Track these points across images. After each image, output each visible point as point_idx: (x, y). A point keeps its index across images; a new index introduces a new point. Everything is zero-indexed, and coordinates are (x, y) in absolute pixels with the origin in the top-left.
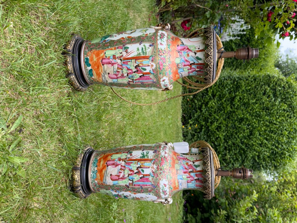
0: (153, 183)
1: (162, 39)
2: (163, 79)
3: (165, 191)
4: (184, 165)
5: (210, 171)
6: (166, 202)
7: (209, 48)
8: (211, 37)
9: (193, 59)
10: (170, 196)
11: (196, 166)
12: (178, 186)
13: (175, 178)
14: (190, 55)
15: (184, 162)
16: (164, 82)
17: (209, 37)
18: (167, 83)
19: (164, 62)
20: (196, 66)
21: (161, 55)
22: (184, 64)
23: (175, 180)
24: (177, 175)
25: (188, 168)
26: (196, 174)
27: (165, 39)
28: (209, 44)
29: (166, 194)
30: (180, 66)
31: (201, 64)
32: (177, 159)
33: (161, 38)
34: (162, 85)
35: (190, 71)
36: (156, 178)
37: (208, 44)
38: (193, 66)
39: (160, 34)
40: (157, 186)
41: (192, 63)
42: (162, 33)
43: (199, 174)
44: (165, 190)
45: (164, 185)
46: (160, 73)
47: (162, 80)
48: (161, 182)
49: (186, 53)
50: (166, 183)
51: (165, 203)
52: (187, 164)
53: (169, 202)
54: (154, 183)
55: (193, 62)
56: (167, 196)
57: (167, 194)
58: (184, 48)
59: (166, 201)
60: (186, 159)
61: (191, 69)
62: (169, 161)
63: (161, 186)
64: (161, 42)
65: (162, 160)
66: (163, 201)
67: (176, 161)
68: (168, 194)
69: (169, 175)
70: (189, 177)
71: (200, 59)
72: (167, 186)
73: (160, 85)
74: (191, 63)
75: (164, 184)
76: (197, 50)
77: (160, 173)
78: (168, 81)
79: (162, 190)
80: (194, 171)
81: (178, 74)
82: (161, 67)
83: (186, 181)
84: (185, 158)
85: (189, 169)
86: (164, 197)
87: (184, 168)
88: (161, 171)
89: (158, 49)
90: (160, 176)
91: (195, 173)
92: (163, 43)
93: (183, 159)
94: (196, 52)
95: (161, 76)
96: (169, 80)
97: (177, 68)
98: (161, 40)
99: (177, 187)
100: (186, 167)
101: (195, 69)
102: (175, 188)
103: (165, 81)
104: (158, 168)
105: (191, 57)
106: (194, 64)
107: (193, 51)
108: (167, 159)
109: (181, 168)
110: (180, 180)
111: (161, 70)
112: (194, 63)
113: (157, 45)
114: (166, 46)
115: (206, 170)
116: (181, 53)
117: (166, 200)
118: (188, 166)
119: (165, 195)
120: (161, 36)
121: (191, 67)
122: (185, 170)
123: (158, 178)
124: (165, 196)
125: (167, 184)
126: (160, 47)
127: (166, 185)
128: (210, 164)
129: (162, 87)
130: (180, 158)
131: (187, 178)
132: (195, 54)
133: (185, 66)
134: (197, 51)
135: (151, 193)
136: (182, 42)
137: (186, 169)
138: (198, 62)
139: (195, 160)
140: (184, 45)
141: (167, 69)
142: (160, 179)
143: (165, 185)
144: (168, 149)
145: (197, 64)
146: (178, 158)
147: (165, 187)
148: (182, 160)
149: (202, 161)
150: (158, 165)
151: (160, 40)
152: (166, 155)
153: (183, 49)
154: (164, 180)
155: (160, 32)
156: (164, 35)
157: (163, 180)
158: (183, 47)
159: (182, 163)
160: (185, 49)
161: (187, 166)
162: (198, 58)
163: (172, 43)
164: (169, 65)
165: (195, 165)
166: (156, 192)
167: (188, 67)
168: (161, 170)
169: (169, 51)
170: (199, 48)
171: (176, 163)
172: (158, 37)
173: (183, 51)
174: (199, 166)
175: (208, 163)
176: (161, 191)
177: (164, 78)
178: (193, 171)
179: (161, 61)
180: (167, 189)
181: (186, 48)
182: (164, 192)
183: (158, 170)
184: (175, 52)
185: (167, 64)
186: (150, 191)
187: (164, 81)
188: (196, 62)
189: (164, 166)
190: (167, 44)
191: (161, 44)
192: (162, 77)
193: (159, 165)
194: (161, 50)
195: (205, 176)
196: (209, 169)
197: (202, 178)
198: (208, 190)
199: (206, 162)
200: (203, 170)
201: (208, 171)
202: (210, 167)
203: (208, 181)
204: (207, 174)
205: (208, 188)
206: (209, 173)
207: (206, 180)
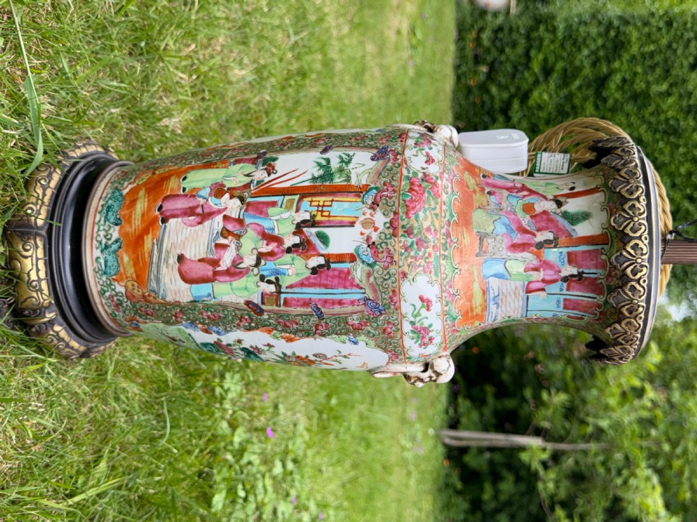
0: (370, 295)
3: (427, 330)
4: (514, 213)
5: (646, 235)
6: (425, 376)
10: (445, 349)
11: (573, 219)
12: (485, 308)
13: (471, 274)
15: (513, 201)
23: (473, 282)
24: (480, 259)
25: (532, 228)
26: (569, 254)
29: (426, 340)
32: (483, 190)
36: (386, 268)
40: (386, 307)
43: (584, 252)
44: (426, 324)
45: (419, 304)
48: (406, 287)
50: (432, 292)
51: (422, 380)
52: (528, 208)
53: (438, 374)
54: (375, 291)
57: (431, 339)
59: (425, 370)
60: (524, 188)
62: (444, 197)
63: (406, 308)
65: (411, 190)
66: (415, 369)
67: (478, 198)
68: (437, 340)
69: (445, 257)
70: (536, 269)
72: (436, 307)
75: (421, 298)
77: (405, 248)
79: (413, 323)
83: (519, 284)
84: (519, 185)
85: (539, 230)
86: (421, 356)
87: (514, 227)
88: (409, 241)
90: (403, 263)
91: (565, 250)
93: (508, 189)
99: (478, 310)
100: (524, 224)
102: (468, 315)
104: (392, 225)
108: (434, 184)
109: (501, 229)
110: (494, 283)
115: (628, 231)
117: (427, 366)
118: (532, 217)
119: (425, 345)
122: (518, 238)
123: (393, 269)
124: (421, 351)
125: (434, 299)
127: (429, 301)
128: (644, 203)
130: (494, 186)
131: (526, 270)
135: (363, 337)
137: (522, 230)
139: (567, 191)
142: (405, 275)
143: (426, 302)
144: (441, 148)
146: (488, 185)
147: (423, 311)
148: (506, 193)
149: (599, 197)
150: (396, 213)
152: (433, 169)
154: (422, 280)
157: (418, 278)
159: (504, 205)
161: (526, 221)
166: (384, 330)
168: (409, 232)
171: (476, 204)
174: (585, 216)
175: (637, 199)
176: (407, 327)
178: (556, 239)
180: (433, 320)
182: (422, 334)
183: (394, 235)
186: (357, 330)
189: (421, 214)
193: (401, 211)
195: (621, 259)
196: (640, 224)
197: (600, 271)
198: (629, 323)
199: (627, 195)
200: (604, 235)
201: (638, 234)
202: (645, 215)
203: (633, 283)
204: (629, 249)
205: (631, 313)
206: (641, 245)
207: (624, 279)
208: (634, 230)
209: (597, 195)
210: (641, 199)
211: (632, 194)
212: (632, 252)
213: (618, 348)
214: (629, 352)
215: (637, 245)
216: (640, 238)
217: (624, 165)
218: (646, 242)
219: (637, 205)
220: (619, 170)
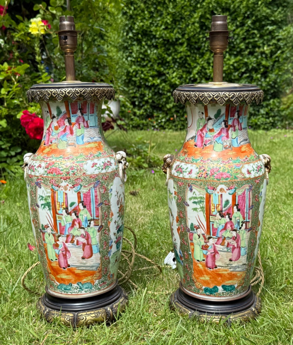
0: (92, 186)
1: (184, 170)
2: (246, 173)
3: (104, 164)
4: (58, 133)
5: (64, 89)
6: (123, 162)
7: (201, 99)
8: (186, 95)
9: (217, 123)
10: (113, 156)
11: (59, 113)
12: (96, 142)
13: (82, 148)
14: (211, 128)
15: (54, 134)
16: (252, 172)
17: (186, 98)
18: (254, 167)
19: (218, 171)
20: (229, 118)
21: (206, 175)
22: (225, 138)
23: (86, 148)
24: (77, 145)
25: (64, 127)
26: (73, 114)
27: (183, 165)
28: (196, 99)
29: (109, 163)
30: (228, 144)
31: (227, 111)
32: (50, 145)
33: (181, 172)
34: (257, 175)
35: (237, 127)
36: (82, 180)
37: (196, 101)
38: (230, 123)
39: (177, 172)
40: (96, 179)
41: (225, 124)
42: (175, 169)
43: (72, 108)
44: (103, 164)
45: (95, 168)
46: (236, 178)
47: (247, 176)
48: (88, 173)
49: (209, 133)
50: (90, 163)
51: (125, 164)
52: (56, 128)
53: (122, 158)
54: (91, 184)
55: (223, 123)
56: (113, 161)
57: (108, 162)
58: (200, 137)
60: (48, 129)
61: (235, 127)
62: (54, 160)
63: (97, 172)
64: (188, 172)
65: (52, 173)
66: (121, 166)
67: (53, 147)
68: (109, 159)
69: (77, 159)
70: (79, 124)
71: (219, 111)
72: (96, 161)
73: (256, 178)
74: (224, 126)
75: (93, 167)
76: (204, 116)
77: (74, 174)
78: (252, 164)
79: (102, 169)
80: (67, 116)
81: (240, 148)
82: (224, 176)
83: (85, 130)
84: (47, 131)
85: (64, 124)
86: (115, 165)
87: (64, 133)
88: (71, 173)
89: (196, 178)
90: (79, 174)
91: (71, 115)
92: (189, 170)
93: (49, 136)
94: (207, 118)
95: (240, 176)
96: (249, 163)
97: (230, 149)
98: (184, 172)
99: (97, 145)
100: (63, 130)
101: (235, 120)
102: (98, 148)
103: (250, 169)
104: (66, 179)
105: (215, 126)
106: (226, 122)
107: (206, 122)
108: (49, 164)
109: (65, 138)
110: (85, 140)
111: (231, 175)
112: (224, 121)
113: (191, 179)
114: (194, 165)
115: (63, 95)
116: (206, 141)
117: (120, 162)
118: (60, 127)
119: (111, 164)
120: (179, 172)
121: (231, 126)
122: (68, 132)
123: (82, 178)
124: (113, 165)
125: (93, 162)
126: (194, 175)
127: (93, 164)
128: (53, 90)
130: (48, 141)
131: (80, 128)
132: (210, 119)
133: (227, 137)
134: (206, 116)
135: (109, 187)
136: (192, 138)
137: (65, 130)
138: (223, 114)
139: (49, 114)
140: (195, 136)
141: (229, 166)
142: (84, 173)
143: (94, 165)
144: (34, 162)
145: (227, 116)
146: (48, 143)
147: (97, 166)
148: (51, 137)
151: (185, 173)
152: (43, 165)
153: (202, 138)
154: (85, 167)
155: (174, 172)
156: (179, 166)
157: (85, 169)
158: (198, 138)
159: (55, 137)
160: (202, 135)
161: (61, 129)
162: (217, 116)
163: (191, 154)
164: (223, 162)
166: (106, 179)
167: (230, 132)
168: (68, 173)
169: (202, 160)
170: (203, 113)
172: (179, 176)
173: (205, 139)
174: (58, 108)
175: (51, 92)
176: (104, 171)
177: (244, 171)
178: (67, 118)
179: (215, 175)
180: (100, 162)
181: (201, 132)
182: (106, 165)
183: (69, 178)
184: (204, 152)
185: (222, 165)
186: (106, 189)
187: (249, 172)
188: (224, 118)
189: (61, 169)
190: (192, 163)
191: (189, 173)
192: (243, 174)
193: (60, 176)
194: (198, 173)
195: (73, 97)
196: (60, 91)
197: (78, 103)
198: (97, 93)
199: (50, 96)
200: (65, 102)
201: (64, 92)
202: (57, 89)
203: (82, 93)
204: (70, 95)
205: (93, 93)
206: (68, 91)
207: (81, 95)
208: (63, 93)
209: (50, 104)
210: (51, 91)
211: (49, 94)
212: (71, 94)
213: (107, 95)
214: (108, 90)
215: (68, 92)
216: (65, 92)
217: (38, 96)
218: (67, 89)
219: (53, 92)
220: (41, 97)
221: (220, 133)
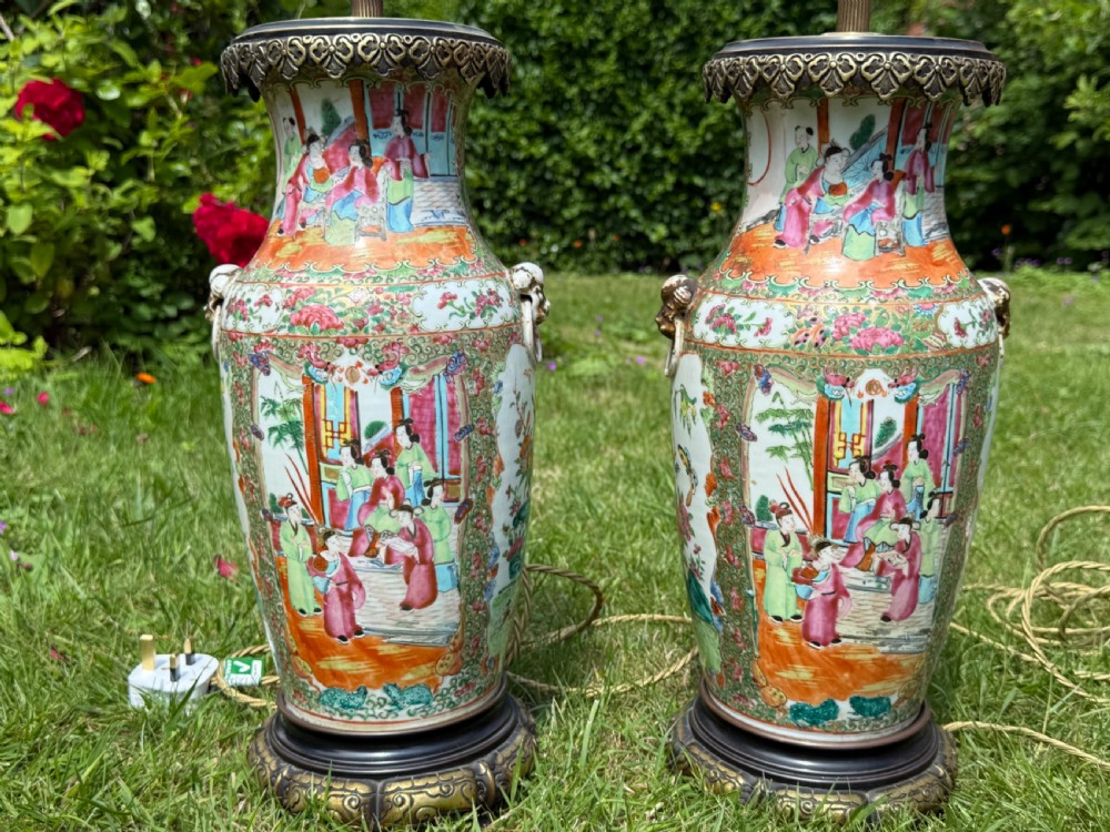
0: (440, 369)
1: (740, 322)
2: (953, 331)
3: (479, 298)
4: (328, 194)
5: (351, 37)
6: (536, 298)
7: (816, 77)
8: (760, 64)
9: (859, 166)
10: (503, 275)
11: (332, 122)
12: (449, 227)
13: (408, 246)
14: (836, 180)
15: (312, 195)
16: (969, 329)
17: (761, 77)
18: (976, 312)
19: (862, 322)
20: (900, 148)
21: (819, 336)
22: (884, 215)
23: (418, 244)
24: (389, 234)
25: (346, 172)
26: (376, 127)
27: (738, 306)
28: (795, 77)
29: (492, 298)
30: (892, 236)
31: (895, 120)
32: (299, 234)
33: (732, 330)
34: (983, 341)
35: (920, 181)
36: (407, 350)
37: (797, 83)
38: (901, 164)
39: (714, 329)
40: (454, 348)
41: (885, 168)
42: (708, 321)
43: (373, 109)
44: (474, 299)
45: (449, 309)
46: (921, 346)
47: (956, 341)
48: (429, 326)
49: (827, 198)
50: (434, 293)
51: (541, 303)
52: (321, 177)
53: (533, 282)
54: (435, 363)
55: (879, 164)
56: (503, 292)
57: (491, 293)
58: (795, 213)
59: (530, 299)
60: (294, 181)
61: (914, 178)
62: (313, 281)
63: (455, 324)
64: (755, 329)
65: (307, 323)
66: (528, 311)
67: (311, 238)
68: (491, 285)
69: (389, 278)
70: (398, 165)
71: (869, 123)
72: (452, 287)
73: (979, 350)
74: (880, 175)
75: (442, 306)
76: (814, 141)
77: (382, 328)
78: (967, 304)
79: (473, 316)
80: (359, 135)
81: (930, 249)
82: (883, 340)
83: (417, 186)
84: (290, 188)
85: (348, 164)
86: (511, 305)
87: (346, 194)
88: (371, 323)
89: (787, 346)
90: (398, 329)
91: (372, 131)
92: (759, 320)
93: (297, 202)
94: (826, 147)
95: (934, 340)
96: (957, 298)
97: (896, 252)
98: (741, 327)
99: (452, 236)
100: (341, 181)
101: (918, 156)
102: (458, 248)
103: (965, 319)
104: (353, 345)
105: (849, 174)
106: (887, 159)
107: (820, 162)
108: (297, 294)
109: (349, 210)
110: (417, 217)
111: (903, 338)
112: (882, 157)
113: (765, 350)
114: (778, 306)
115: (346, 58)
116: (818, 227)
117: (525, 297)
118: (332, 171)
119: (498, 299)
120: (724, 327)
121: (903, 176)
122: (360, 188)
123: (408, 342)
124: (505, 304)
125: (441, 291)
126: (776, 339)
127: (444, 296)
128: (312, 39)
129: (992, 339)
130: (293, 219)
131: (399, 178)
132: (835, 150)
133: (890, 211)
134: (822, 141)
135: (493, 376)
136: (766, 219)
137: (349, 184)
138: (881, 134)
139: (296, 129)
140: (779, 212)
141: (899, 308)
142: (415, 327)
143: (447, 299)
144: (247, 288)
145: (893, 142)
146: (292, 227)
147: (457, 303)
148: (302, 205)
149: (303, 89)
150: (338, 341)
151: (744, 334)
152: (278, 296)
153: (803, 214)
154: (418, 305)
155: (701, 329)
156: (721, 309)
157: (417, 311)
158: (789, 217)
159: (318, 206)
160: (805, 205)
161: (337, 179)
162: (861, 139)
163: (763, 269)
164: (879, 293)
165: (327, 131)
166: (483, 350)
167: (898, 195)
168: (361, 325)
169: (803, 289)
170: (810, 131)
171: (319, 241)
172: (724, 343)
173: (813, 218)
174: (328, 108)
175: (307, 46)
176: (478, 323)
177: (946, 324)
178: (358, 143)
179: (852, 336)
180: (467, 291)
181: (798, 197)
182: (485, 304)
183: (365, 342)
184: (812, 261)
185: (873, 304)
186: (483, 383)
187: (961, 330)
188: (881, 146)
189: (338, 309)
190: (768, 297)
191: (761, 331)
192: (943, 335)
193: (335, 334)
194: (792, 331)
195: (382, 66)
196: (338, 43)
197: (396, 90)
198: (460, 56)
199: (302, 59)
200: (351, 85)
201: (350, 47)
202: (326, 37)
203: (410, 52)
204: (369, 57)
205: (446, 55)
206: (363, 43)
207: (406, 61)
208: (346, 51)
209: (300, 94)
210: (306, 42)
211: (300, 53)
212: (373, 53)
213: (490, 68)
214: (494, 53)
215: (363, 48)
216: (355, 45)
217: (263, 60)
218: (359, 36)
219: (314, 46)
220: (270, 67)
221: (864, 200)
